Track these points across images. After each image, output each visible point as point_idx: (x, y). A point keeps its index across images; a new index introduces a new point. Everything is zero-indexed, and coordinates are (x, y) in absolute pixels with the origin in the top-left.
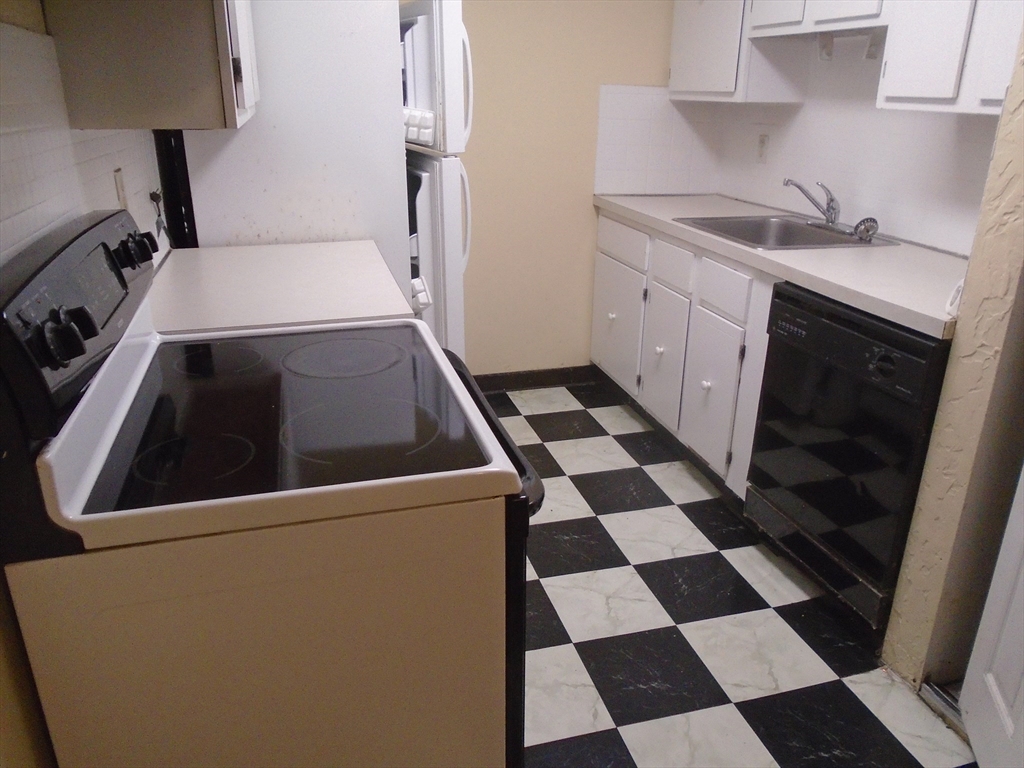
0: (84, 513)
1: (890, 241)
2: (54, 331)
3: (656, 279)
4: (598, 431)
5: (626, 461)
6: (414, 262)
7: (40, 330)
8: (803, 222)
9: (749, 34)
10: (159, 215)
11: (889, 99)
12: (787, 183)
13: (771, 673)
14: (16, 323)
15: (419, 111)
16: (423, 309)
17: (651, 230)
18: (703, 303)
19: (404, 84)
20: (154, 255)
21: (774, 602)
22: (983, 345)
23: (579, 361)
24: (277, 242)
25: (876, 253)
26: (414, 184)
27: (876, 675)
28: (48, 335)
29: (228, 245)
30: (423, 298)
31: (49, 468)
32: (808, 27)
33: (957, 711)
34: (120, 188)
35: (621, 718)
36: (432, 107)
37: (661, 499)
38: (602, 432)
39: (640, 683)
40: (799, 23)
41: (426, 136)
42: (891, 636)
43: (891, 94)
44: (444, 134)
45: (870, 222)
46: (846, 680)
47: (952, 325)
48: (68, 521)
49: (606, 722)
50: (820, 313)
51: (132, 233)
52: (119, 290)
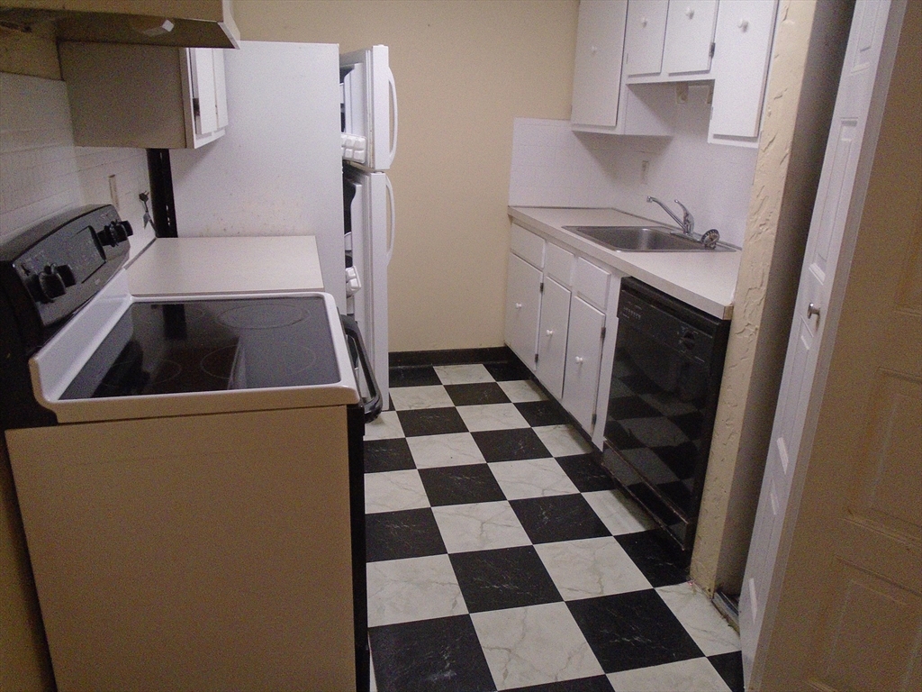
0: (60, 399)
1: (729, 248)
2: (45, 278)
3: (549, 275)
4: (503, 399)
5: (522, 423)
6: (348, 255)
7: (36, 277)
8: (667, 232)
9: (626, 81)
10: (147, 211)
11: (716, 136)
12: (650, 200)
13: (599, 582)
14: (21, 272)
15: (353, 136)
16: (355, 292)
17: (547, 235)
18: (579, 294)
19: (343, 115)
20: (129, 238)
21: (616, 531)
22: (749, 324)
23: (495, 343)
24: (238, 235)
25: (718, 257)
26: (349, 193)
27: (684, 587)
28: (41, 280)
29: (201, 236)
30: (354, 283)
31: (37, 366)
32: (664, 78)
33: (736, 612)
34: (113, 190)
35: (473, 608)
36: (365, 134)
37: (543, 453)
38: (507, 400)
39: (494, 584)
40: (658, 74)
41: (359, 156)
42: (696, 556)
43: (716, 133)
44: (373, 155)
45: (713, 233)
46: (658, 590)
47: (731, 309)
48: (48, 403)
49: (462, 609)
50: (651, 301)
51: (114, 220)
52: (99, 260)
